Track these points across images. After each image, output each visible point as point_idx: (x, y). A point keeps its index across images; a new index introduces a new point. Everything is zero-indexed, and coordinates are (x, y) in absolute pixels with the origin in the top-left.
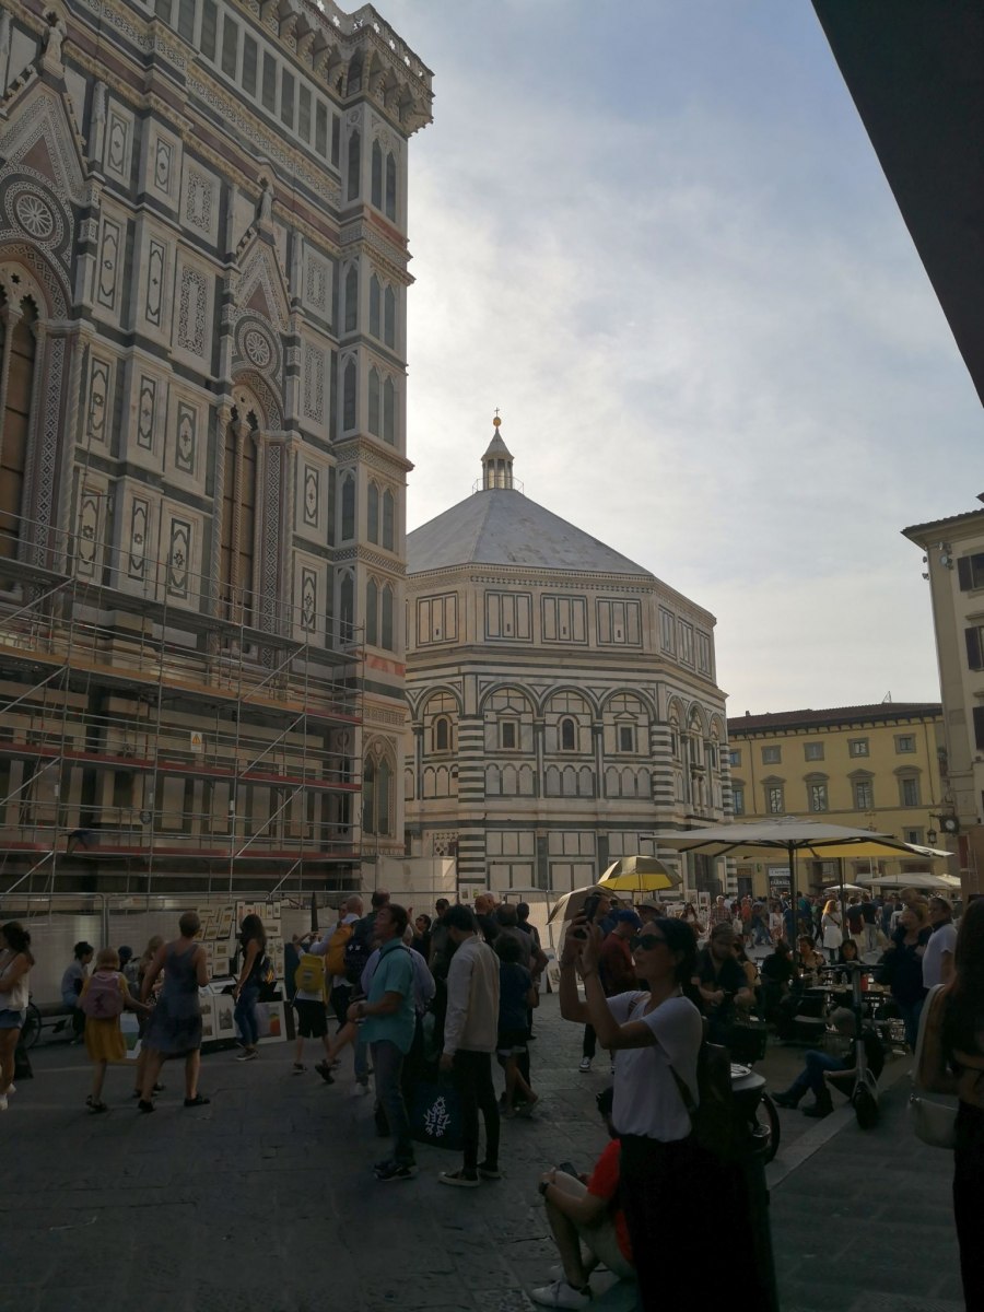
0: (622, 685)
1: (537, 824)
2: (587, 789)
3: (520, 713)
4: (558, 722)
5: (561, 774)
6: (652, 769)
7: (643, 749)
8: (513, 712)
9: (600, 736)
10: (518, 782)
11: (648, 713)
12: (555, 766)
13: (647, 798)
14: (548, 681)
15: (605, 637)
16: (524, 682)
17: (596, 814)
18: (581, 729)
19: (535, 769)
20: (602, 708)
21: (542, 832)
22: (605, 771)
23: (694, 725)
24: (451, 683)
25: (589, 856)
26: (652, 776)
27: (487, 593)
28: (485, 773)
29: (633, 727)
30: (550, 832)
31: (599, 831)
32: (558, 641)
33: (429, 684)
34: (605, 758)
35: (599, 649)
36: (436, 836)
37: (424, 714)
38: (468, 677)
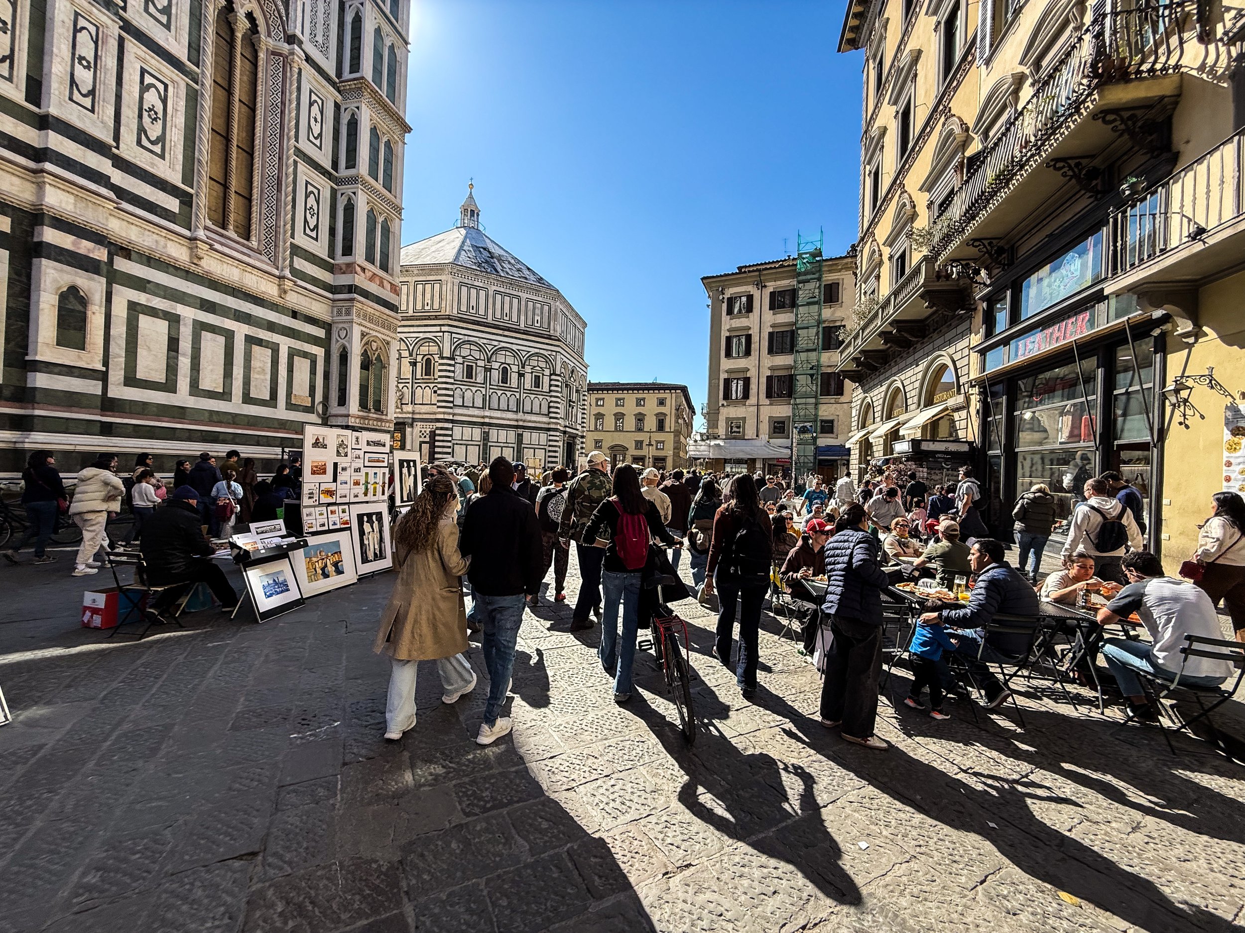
0: (537, 351)
1: (483, 424)
2: (513, 407)
3: (477, 360)
4: (499, 368)
5: (499, 397)
6: (549, 399)
7: (546, 388)
8: (472, 358)
9: (523, 378)
10: (473, 399)
11: (550, 368)
12: (496, 393)
14: (496, 343)
15: (530, 323)
16: (481, 342)
17: (517, 421)
18: (512, 373)
19: (484, 393)
20: (525, 363)
21: (486, 429)
22: (524, 398)
23: (572, 379)
24: (435, 337)
25: (512, 443)
26: (549, 403)
27: (460, 284)
28: (454, 392)
29: (541, 375)
30: (491, 429)
31: (518, 431)
32: (502, 320)
33: (421, 335)
34: (524, 391)
35: (526, 329)
36: (421, 426)
37: (417, 354)
38: (446, 334)
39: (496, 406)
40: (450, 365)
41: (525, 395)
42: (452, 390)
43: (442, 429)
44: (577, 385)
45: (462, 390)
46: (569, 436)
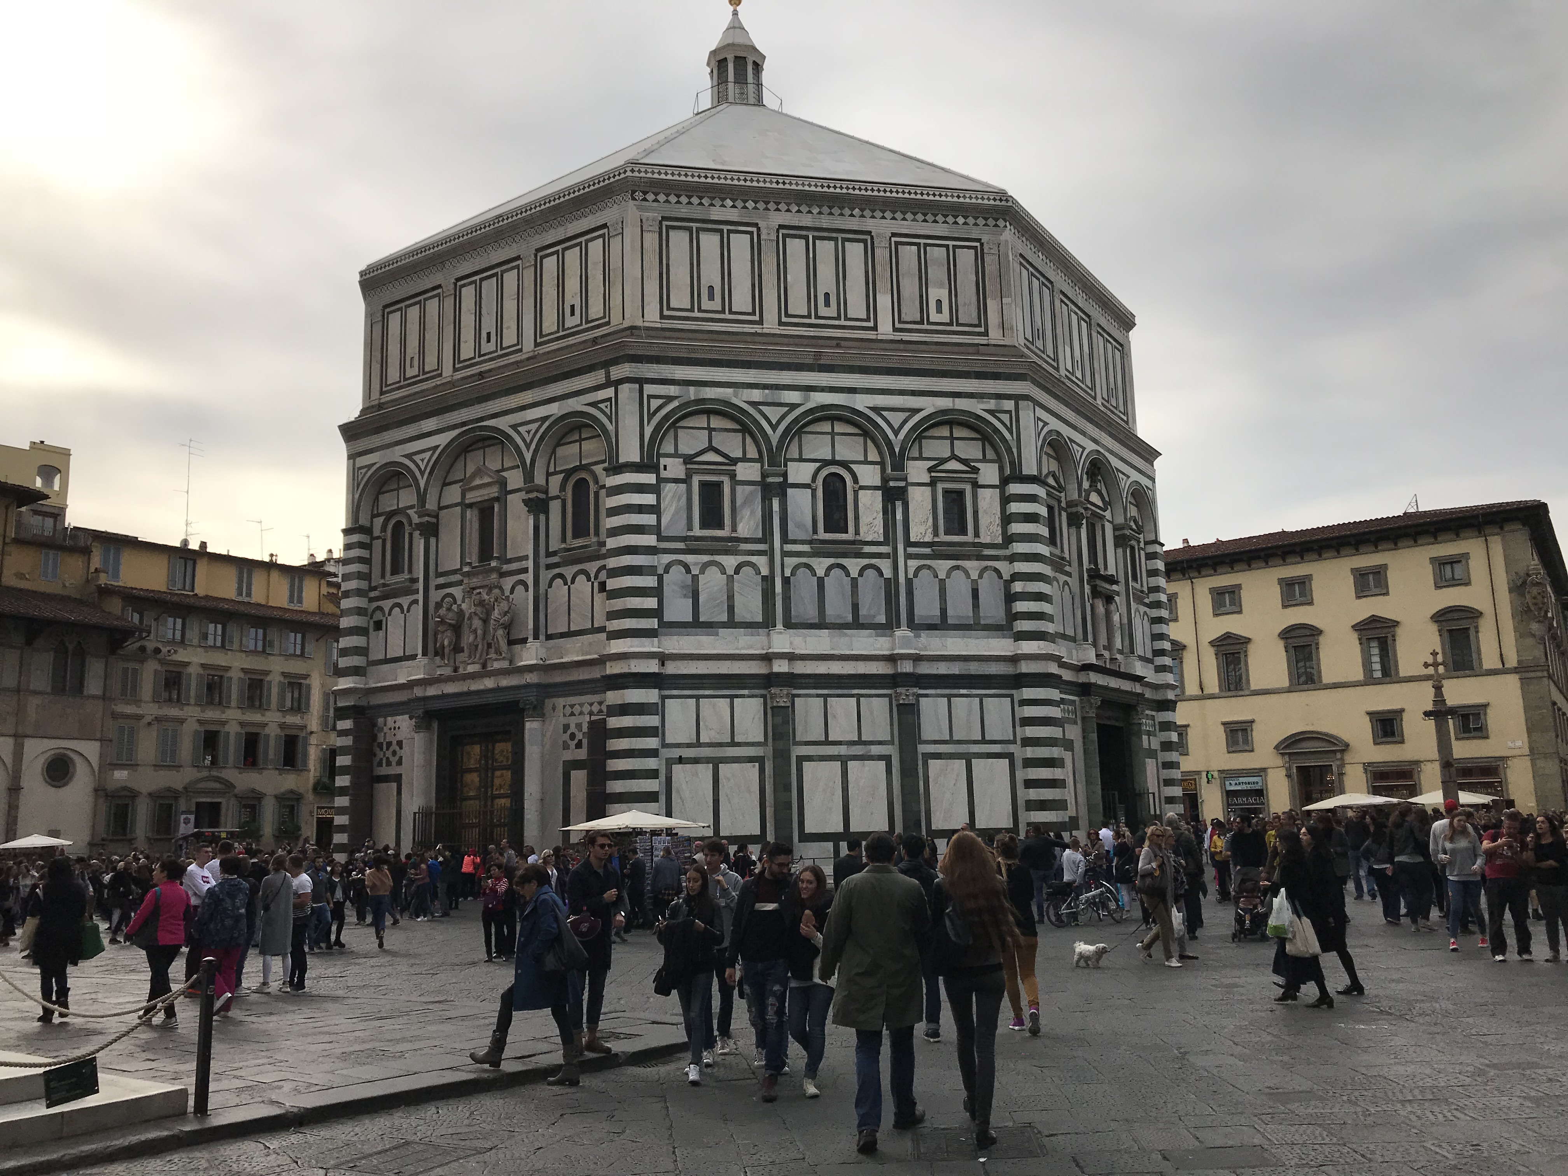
0: (944, 403)
1: (770, 680)
2: (873, 608)
3: (734, 461)
4: (814, 479)
5: (821, 582)
6: (1005, 568)
7: (990, 530)
8: (720, 459)
9: (899, 504)
10: (730, 598)
11: (1000, 460)
12: (808, 566)
13: (999, 628)
14: (793, 397)
15: (911, 311)
16: (741, 398)
17: (892, 659)
18: (861, 492)
19: (765, 571)
20: (903, 449)
21: (779, 696)
22: (911, 576)
23: (1094, 498)
24: (594, 404)
25: (880, 743)
26: (1008, 584)
27: (665, 223)
28: (660, 579)
29: (968, 488)
30: (799, 696)
31: (901, 694)
32: (813, 321)
33: (554, 409)
34: (911, 550)
35: (898, 336)
36: (568, 710)
37: (547, 472)
38: (625, 388)
39: (812, 614)
40: (641, 488)
41: (913, 564)
42: (650, 570)
43: (625, 709)
44: (1120, 520)
45: (688, 570)
46: (1106, 704)
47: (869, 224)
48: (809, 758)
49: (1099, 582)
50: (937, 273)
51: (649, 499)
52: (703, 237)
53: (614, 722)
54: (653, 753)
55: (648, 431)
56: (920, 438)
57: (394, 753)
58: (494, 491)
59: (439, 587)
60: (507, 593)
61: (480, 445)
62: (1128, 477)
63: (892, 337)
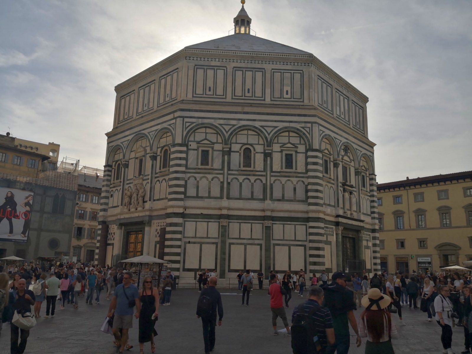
0: (287, 124)
1: (221, 217)
2: (258, 193)
3: (213, 143)
4: (240, 150)
5: (241, 184)
6: (306, 181)
7: (301, 167)
8: (209, 143)
9: (269, 158)
10: (209, 188)
11: (305, 144)
12: (236, 179)
13: (303, 201)
14: (234, 122)
15: (277, 94)
16: (216, 123)
17: (263, 211)
18: (256, 154)
20: (271, 140)
21: (224, 222)
22: (272, 182)
23: (346, 158)
24: (170, 125)
25: (258, 239)
26: (307, 186)
27: (196, 67)
28: (186, 182)
29: (294, 153)
30: (231, 222)
31: (266, 223)
32: (243, 98)
33: (159, 127)
34: (272, 174)
35: (272, 102)
36: (157, 224)
37: (157, 147)
38: (178, 119)
39: (237, 195)
40: (181, 152)
41: (273, 179)
42: (182, 179)
43: (171, 225)
44: (357, 166)
45: (196, 179)
46: (345, 229)
47: (264, 66)
48: (233, 244)
49: (346, 187)
50: (287, 81)
51: (184, 155)
52: (208, 71)
53: (168, 229)
54: (180, 240)
55: (185, 133)
56: (278, 136)
57: (113, 236)
58: (143, 153)
59: (128, 184)
60: (144, 186)
61: (141, 139)
62: (361, 152)
63: (270, 103)
